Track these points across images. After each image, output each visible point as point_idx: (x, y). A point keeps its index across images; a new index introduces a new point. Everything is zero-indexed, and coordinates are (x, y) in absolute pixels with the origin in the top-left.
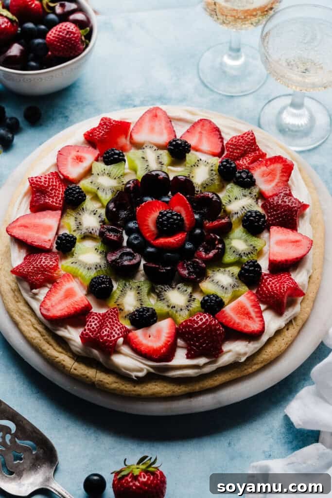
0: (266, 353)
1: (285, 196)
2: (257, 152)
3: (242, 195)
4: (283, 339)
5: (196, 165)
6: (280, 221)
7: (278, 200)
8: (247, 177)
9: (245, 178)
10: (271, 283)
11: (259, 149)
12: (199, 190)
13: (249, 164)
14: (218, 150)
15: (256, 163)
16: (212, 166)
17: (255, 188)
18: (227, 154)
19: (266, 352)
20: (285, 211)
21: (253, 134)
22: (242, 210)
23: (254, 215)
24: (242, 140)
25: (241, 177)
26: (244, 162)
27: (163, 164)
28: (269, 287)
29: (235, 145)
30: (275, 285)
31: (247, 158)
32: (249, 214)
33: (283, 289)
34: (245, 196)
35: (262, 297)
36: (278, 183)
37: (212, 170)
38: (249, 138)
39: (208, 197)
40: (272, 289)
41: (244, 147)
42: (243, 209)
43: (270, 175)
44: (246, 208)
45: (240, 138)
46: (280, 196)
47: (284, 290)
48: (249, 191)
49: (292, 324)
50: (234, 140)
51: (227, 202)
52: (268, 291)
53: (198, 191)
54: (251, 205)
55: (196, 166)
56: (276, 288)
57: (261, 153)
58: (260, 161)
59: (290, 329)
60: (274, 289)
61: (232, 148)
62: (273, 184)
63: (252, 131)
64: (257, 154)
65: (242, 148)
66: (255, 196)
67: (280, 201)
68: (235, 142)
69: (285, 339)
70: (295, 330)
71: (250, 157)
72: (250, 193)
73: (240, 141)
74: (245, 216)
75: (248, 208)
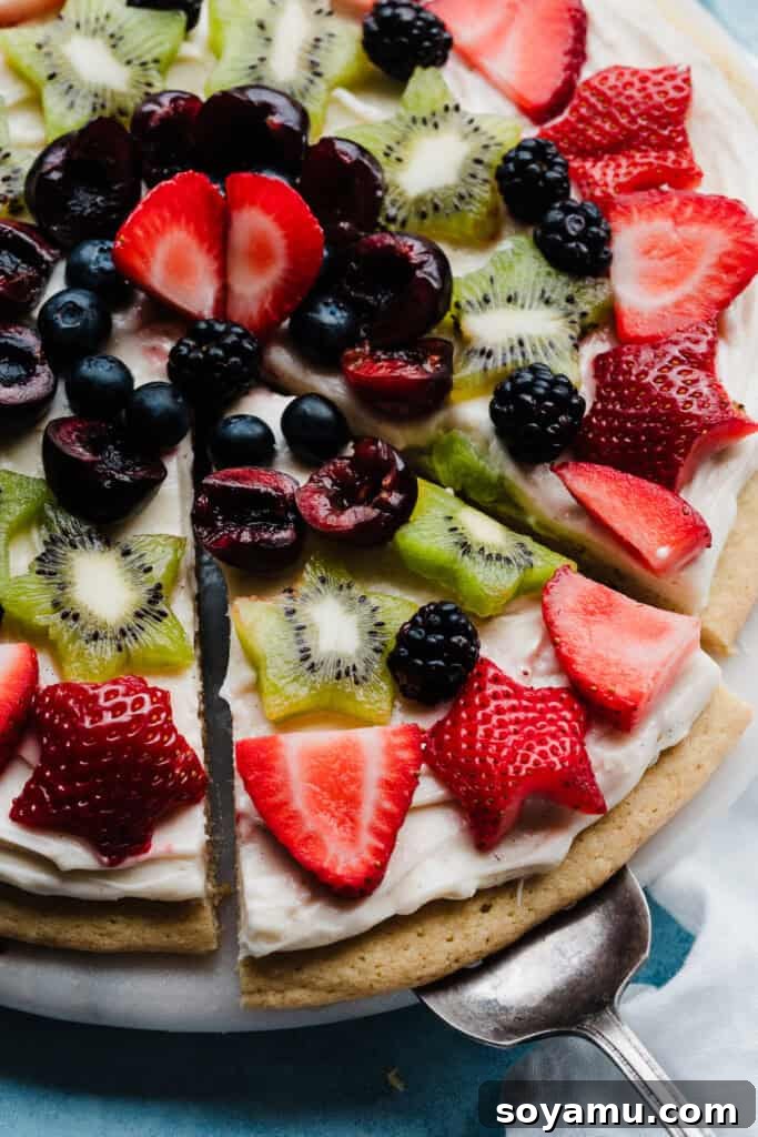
0: (360, 964)
1: (682, 362)
2: (672, 155)
3: (538, 294)
4: (450, 940)
5: (431, 122)
6: (622, 446)
7: (651, 365)
8: (582, 237)
9: (572, 239)
10: (495, 719)
11: (682, 147)
12: (400, 218)
13: (621, 188)
14: (541, 96)
15: (642, 195)
16: (486, 147)
17: (594, 287)
18: (567, 121)
19: (363, 959)
20: (654, 416)
21: (687, 80)
22: (512, 349)
23: (541, 391)
24: (639, 91)
25: (560, 227)
26: (606, 174)
27: (318, 75)
28: (481, 731)
29: (606, 100)
30: (503, 736)
31: (624, 162)
32: (528, 377)
33: (517, 763)
34: (547, 302)
35: (442, 758)
36: (689, 298)
37: (478, 161)
38: (666, 93)
39: (406, 258)
40: (485, 746)
41: (633, 120)
42: (518, 350)
43: (672, 260)
44: (528, 348)
45: (635, 80)
46: (665, 354)
47: (517, 770)
48: (570, 290)
49: (513, 896)
50: (612, 81)
51: (474, 302)
52: (469, 747)
53: (391, 220)
54: (551, 345)
55: (430, 125)
56: (500, 748)
57: (685, 164)
58: (662, 193)
59: (495, 911)
60: (492, 749)
61: (591, 107)
62: (668, 297)
63: (689, 70)
64: (669, 163)
65: (624, 121)
66: (584, 315)
67: (654, 373)
68: (611, 88)
69: (457, 941)
70: (511, 919)
71: (635, 165)
72: (570, 300)
73: (628, 93)
74: (512, 379)
75: (534, 353)
